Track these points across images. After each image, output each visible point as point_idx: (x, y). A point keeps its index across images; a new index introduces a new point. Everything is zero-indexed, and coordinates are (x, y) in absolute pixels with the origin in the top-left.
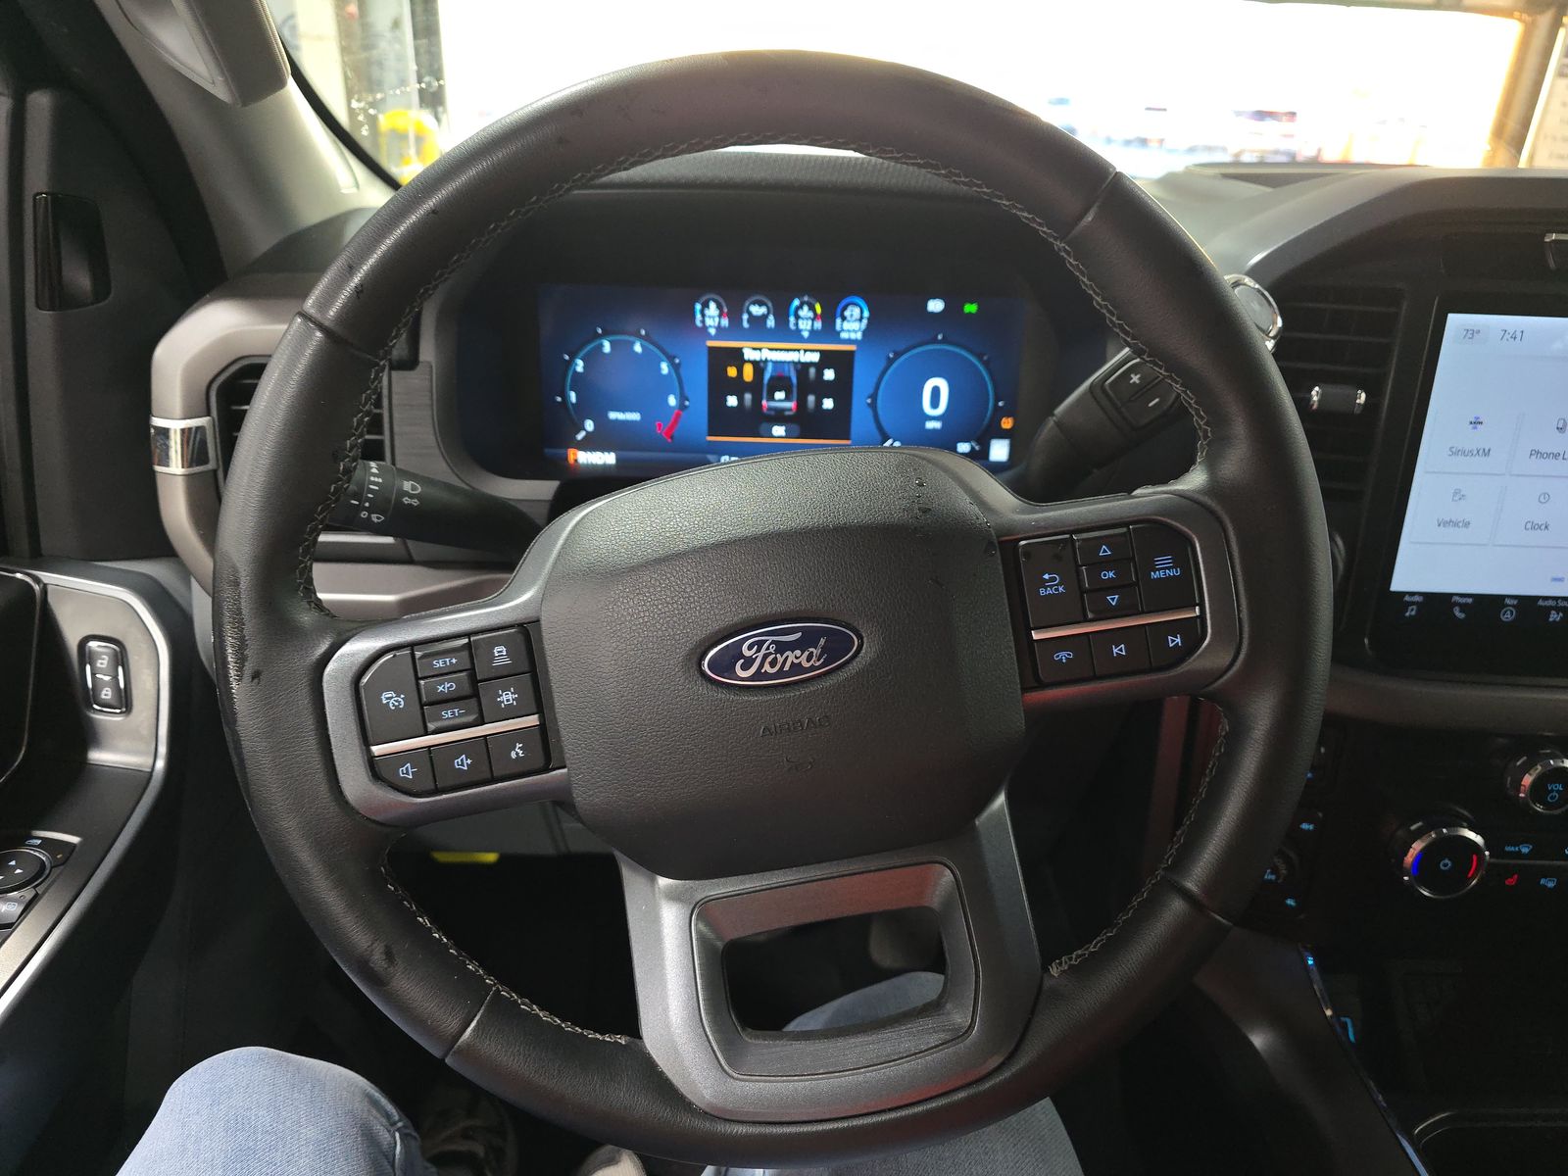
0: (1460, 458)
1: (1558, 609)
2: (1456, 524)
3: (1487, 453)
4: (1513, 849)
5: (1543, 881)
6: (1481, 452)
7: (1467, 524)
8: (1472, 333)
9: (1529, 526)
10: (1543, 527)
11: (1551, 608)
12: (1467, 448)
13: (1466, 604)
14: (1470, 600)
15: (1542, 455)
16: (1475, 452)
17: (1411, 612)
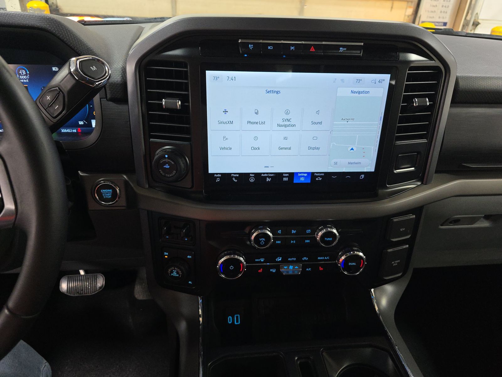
0: (222, 125)
1: (269, 177)
2: (227, 149)
3: (232, 123)
4: (258, 260)
5: (271, 270)
6: (230, 122)
7: (231, 149)
8: (216, 78)
9: (253, 148)
10: (258, 149)
11: (266, 177)
12: (224, 121)
13: (236, 176)
14: (238, 175)
15: (252, 123)
16: (228, 122)
17: (218, 180)
